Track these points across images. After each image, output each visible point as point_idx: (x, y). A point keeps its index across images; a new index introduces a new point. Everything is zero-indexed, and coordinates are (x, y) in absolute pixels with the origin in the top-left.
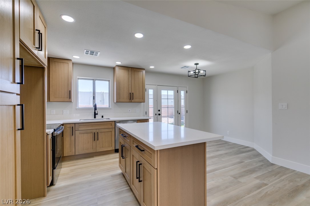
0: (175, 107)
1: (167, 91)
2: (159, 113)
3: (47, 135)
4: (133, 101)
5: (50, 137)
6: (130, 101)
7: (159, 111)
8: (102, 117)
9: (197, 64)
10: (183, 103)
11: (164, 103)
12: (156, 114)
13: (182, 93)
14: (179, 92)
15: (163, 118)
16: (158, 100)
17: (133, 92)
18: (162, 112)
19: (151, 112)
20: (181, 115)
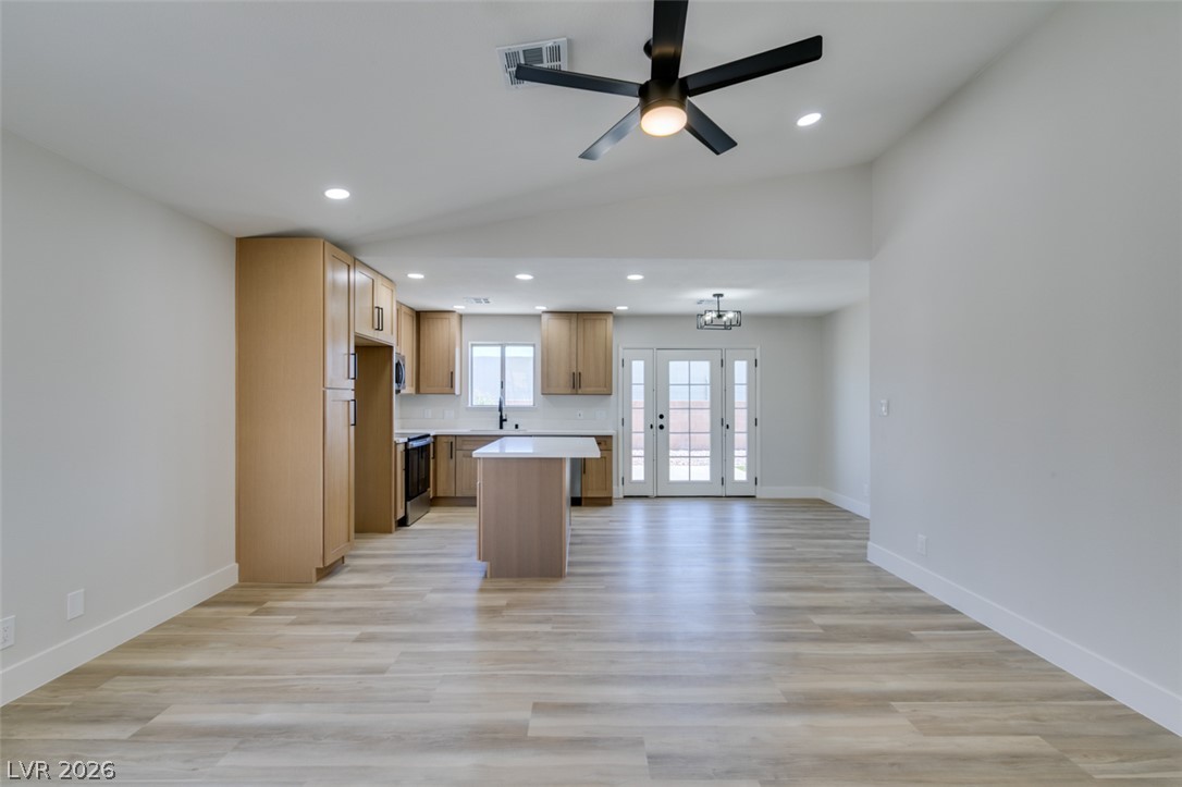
0: (712, 408)
1: (687, 363)
2: (661, 422)
3: (396, 444)
4: (580, 392)
5: (401, 448)
6: (574, 391)
7: (661, 417)
8: (517, 426)
9: (718, 296)
10: (740, 396)
11: (677, 396)
12: (652, 427)
13: (740, 369)
14: (727, 363)
15: (672, 437)
16: (658, 387)
17: (580, 370)
18: (671, 421)
19: (638, 421)
20: (734, 432)
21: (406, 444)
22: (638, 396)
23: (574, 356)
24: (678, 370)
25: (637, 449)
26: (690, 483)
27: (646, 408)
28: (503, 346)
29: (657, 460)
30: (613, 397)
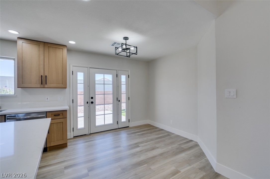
0: (113, 93)
1: (103, 75)
2: (92, 100)
4: (46, 86)
6: (42, 86)
7: (92, 98)
9: (126, 38)
10: (124, 88)
11: (99, 89)
12: (87, 103)
13: (123, 78)
14: (119, 76)
15: (97, 107)
16: (90, 85)
17: (46, 74)
18: (96, 101)
19: (81, 100)
20: (121, 103)
23: (42, 66)
26: (105, 125)
27: (84, 94)
30: (67, 89)
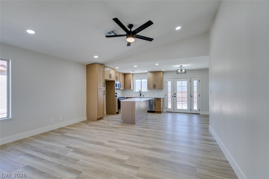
0: (188, 92)
1: (181, 81)
2: (175, 95)
4: (155, 88)
7: (175, 94)
8: (143, 96)
9: (181, 66)
10: (195, 89)
11: (178, 89)
12: (173, 96)
13: (195, 83)
14: (192, 81)
15: (178, 99)
16: (174, 87)
17: (155, 84)
18: (177, 95)
19: (170, 95)
20: (193, 98)
21: (118, 99)
22: (169, 89)
23: (154, 81)
24: (179, 83)
25: (169, 102)
26: (182, 110)
27: (171, 92)
28: (141, 79)
29: (174, 104)
30: (164, 90)
